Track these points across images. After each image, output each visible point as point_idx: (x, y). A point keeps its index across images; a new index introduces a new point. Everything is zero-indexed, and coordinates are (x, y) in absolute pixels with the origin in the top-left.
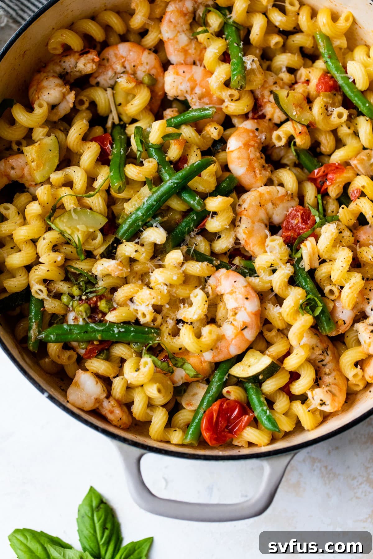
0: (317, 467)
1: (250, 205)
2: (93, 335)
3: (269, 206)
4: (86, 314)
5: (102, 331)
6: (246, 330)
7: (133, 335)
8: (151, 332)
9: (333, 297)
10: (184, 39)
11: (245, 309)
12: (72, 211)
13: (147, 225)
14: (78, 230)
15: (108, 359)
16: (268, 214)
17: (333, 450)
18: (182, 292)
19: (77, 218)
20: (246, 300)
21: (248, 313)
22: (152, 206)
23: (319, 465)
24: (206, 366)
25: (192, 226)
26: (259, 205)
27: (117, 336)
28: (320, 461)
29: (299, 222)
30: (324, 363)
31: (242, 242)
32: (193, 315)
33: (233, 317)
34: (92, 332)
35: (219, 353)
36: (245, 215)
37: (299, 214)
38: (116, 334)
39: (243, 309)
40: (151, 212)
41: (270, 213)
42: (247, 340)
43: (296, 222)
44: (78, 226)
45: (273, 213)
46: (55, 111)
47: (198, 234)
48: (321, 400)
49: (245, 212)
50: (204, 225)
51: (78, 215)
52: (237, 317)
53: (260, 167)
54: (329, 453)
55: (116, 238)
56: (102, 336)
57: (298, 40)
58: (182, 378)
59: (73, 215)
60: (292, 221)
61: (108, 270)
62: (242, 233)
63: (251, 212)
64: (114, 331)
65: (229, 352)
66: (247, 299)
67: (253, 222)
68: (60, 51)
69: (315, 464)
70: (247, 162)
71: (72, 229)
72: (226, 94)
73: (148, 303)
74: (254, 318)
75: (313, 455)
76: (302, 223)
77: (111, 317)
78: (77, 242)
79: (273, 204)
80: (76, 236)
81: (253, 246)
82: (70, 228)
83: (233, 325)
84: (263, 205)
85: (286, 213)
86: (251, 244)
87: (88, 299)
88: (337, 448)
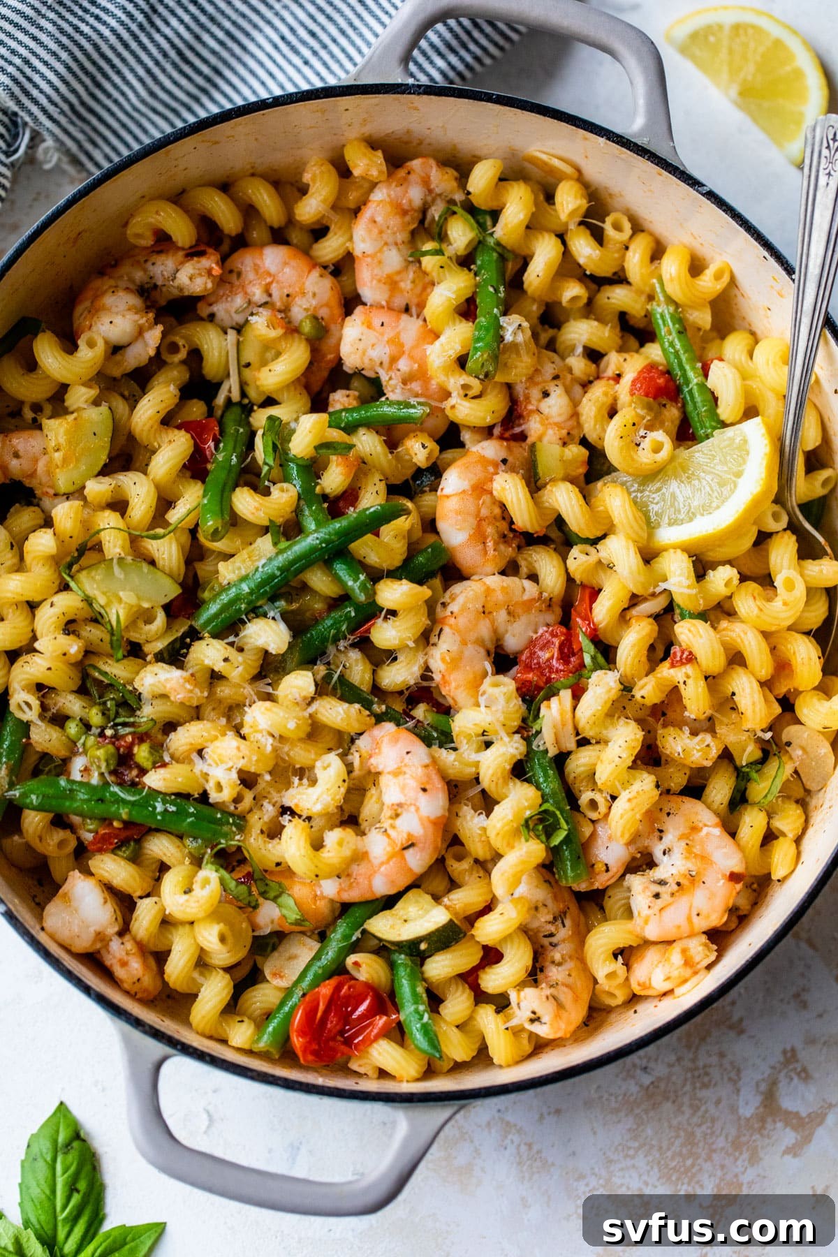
0: (512, 1142)
1: (464, 609)
2: (113, 809)
3: (501, 616)
4: (108, 765)
5: (133, 804)
6: (411, 850)
7: (192, 822)
8: (228, 823)
9: (594, 816)
10: (393, 259)
11: (417, 809)
12: (115, 561)
13: (256, 612)
14: (120, 600)
15: (135, 859)
16: (495, 631)
17: (549, 1114)
18: (300, 755)
19: (122, 576)
20: (421, 793)
21: (421, 819)
22: (273, 577)
23: (516, 1138)
24: (323, 906)
25: (344, 628)
26: (481, 610)
27: (159, 817)
28: (520, 1131)
29: (552, 657)
30: (554, 940)
31: (437, 677)
32: (315, 804)
33: (390, 821)
34: (113, 803)
35: (351, 886)
36: (451, 626)
37: (557, 642)
38: (159, 814)
39: (413, 809)
40: (267, 588)
41: (501, 629)
42: (410, 870)
43: (547, 655)
44: (121, 594)
45: (507, 631)
46: (118, 357)
47: (353, 645)
48: (534, 1013)
49: (452, 621)
50: (368, 631)
51: (124, 570)
52: (398, 822)
53: (496, 536)
54: (542, 1117)
55: (191, 627)
56: (130, 813)
57: (618, 297)
58: (272, 922)
59: (116, 569)
60: (540, 653)
61: (165, 687)
62: (438, 659)
63: (462, 621)
64: (155, 808)
65: (370, 887)
66: (424, 790)
67: (464, 643)
68: (148, 241)
69: (510, 1137)
70: (472, 521)
71: (108, 597)
72: (455, 381)
73: (231, 764)
74: (430, 829)
75: (509, 1117)
76: (558, 659)
77: (155, 780)
78: (114, 624)
79: (509, 613)
80: (114, 611)
81: (456, 688)
82: (104, 593)
83: (389, 836)
84: (490, 613)
85: (531, 634)
86: (453, 685)
87: (116, 737)
88: (558, 1112)
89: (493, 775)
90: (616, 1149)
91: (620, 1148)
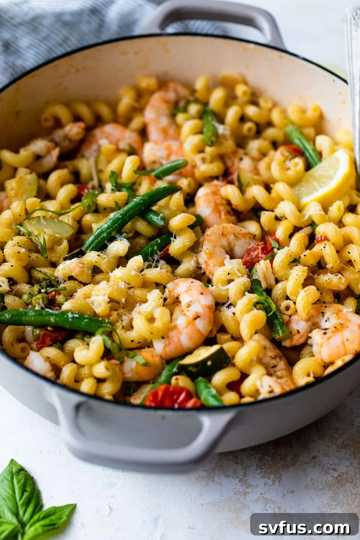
0: (270, 507)
1: (213, 233)
2: (47, 318)
3: (232, 237)
4: (43, 301)
5: (57, 315)
6: (198, 319)
7: (87, 321)
8: (105, 322)
10: (165, 121)
11: (199, 302)
12: (41, 217)
13: (112, 239)
14: (45, 233)
15: (62, 349)
16: (229, 243)
17: (288, 493)
19: (45, 223)
20: (200, 295)
21: (202, 306)
22: (118, 219)
23: (272, 506)
24: (157, 360)
25: (155, 248)
26: (222, 234)
27: (70, 320)
28: (273, 502)
29: (259, 253)
30: (276, 369)
31: (203, 266)
32: (148, 308)
33: (187, 309)
34: (47, 315)
35: (169, 344)
36: (208, 240)
37: (260, 247)
38: (70, 318)
39: (197, 302)
40: (116, 225)
41: (232, 243)
42: (199, 331)
43: (256, 253)
44: (45, 230)
45: (235, 245)
46: (39, 162)
48: (270, 387)
49: (208, 238)
50: (168, 250)
51: (46, 222)
52: (190, 308)
53: (225, 211)
54: (284, 495)
55: (81, 250)
56: (55, 320)
58: (132, 370)
59: (42, 221)
60: (252, 253)
61: (69, 268)
62: (203, 257)
63: (213, 238)
64: (68, 316)
65: (179, 340)
66: (202, 294)
67: (215, 247)
69: (269, 505)
70: (213, 204)
71: (39, 231)
72: (197, 158)
73: (104, 292)
74: (207, 311)
75: (267, 496)
76: (261, 253)
77: (66, 306)
78: (42, 243)
79: (235, 236)
80: (42, 237)
81: (213, 266)
82: (37, 230)
83: (186, 316)
84: (226, 235)
85: (247, 247)
86: (211, 265)
87: (46, 293)
88: (292, 492)
89: (235, 293)
90: (325, 506)
91: (327, 506)
